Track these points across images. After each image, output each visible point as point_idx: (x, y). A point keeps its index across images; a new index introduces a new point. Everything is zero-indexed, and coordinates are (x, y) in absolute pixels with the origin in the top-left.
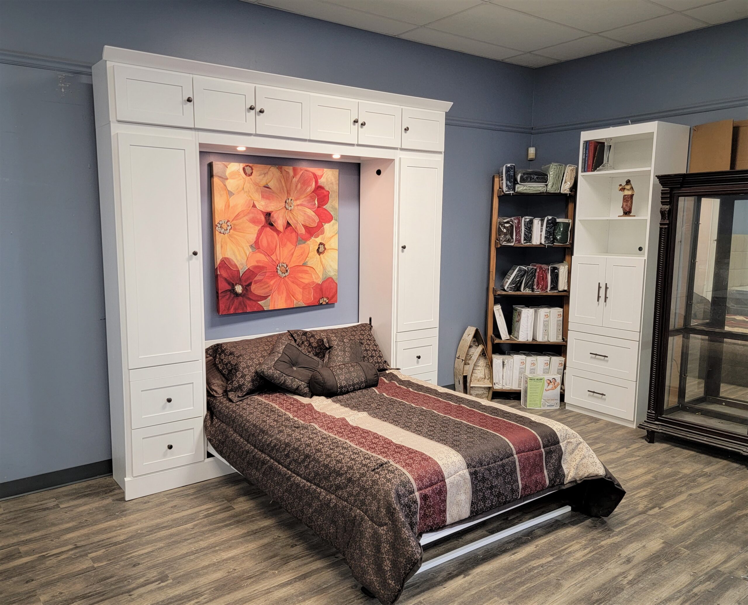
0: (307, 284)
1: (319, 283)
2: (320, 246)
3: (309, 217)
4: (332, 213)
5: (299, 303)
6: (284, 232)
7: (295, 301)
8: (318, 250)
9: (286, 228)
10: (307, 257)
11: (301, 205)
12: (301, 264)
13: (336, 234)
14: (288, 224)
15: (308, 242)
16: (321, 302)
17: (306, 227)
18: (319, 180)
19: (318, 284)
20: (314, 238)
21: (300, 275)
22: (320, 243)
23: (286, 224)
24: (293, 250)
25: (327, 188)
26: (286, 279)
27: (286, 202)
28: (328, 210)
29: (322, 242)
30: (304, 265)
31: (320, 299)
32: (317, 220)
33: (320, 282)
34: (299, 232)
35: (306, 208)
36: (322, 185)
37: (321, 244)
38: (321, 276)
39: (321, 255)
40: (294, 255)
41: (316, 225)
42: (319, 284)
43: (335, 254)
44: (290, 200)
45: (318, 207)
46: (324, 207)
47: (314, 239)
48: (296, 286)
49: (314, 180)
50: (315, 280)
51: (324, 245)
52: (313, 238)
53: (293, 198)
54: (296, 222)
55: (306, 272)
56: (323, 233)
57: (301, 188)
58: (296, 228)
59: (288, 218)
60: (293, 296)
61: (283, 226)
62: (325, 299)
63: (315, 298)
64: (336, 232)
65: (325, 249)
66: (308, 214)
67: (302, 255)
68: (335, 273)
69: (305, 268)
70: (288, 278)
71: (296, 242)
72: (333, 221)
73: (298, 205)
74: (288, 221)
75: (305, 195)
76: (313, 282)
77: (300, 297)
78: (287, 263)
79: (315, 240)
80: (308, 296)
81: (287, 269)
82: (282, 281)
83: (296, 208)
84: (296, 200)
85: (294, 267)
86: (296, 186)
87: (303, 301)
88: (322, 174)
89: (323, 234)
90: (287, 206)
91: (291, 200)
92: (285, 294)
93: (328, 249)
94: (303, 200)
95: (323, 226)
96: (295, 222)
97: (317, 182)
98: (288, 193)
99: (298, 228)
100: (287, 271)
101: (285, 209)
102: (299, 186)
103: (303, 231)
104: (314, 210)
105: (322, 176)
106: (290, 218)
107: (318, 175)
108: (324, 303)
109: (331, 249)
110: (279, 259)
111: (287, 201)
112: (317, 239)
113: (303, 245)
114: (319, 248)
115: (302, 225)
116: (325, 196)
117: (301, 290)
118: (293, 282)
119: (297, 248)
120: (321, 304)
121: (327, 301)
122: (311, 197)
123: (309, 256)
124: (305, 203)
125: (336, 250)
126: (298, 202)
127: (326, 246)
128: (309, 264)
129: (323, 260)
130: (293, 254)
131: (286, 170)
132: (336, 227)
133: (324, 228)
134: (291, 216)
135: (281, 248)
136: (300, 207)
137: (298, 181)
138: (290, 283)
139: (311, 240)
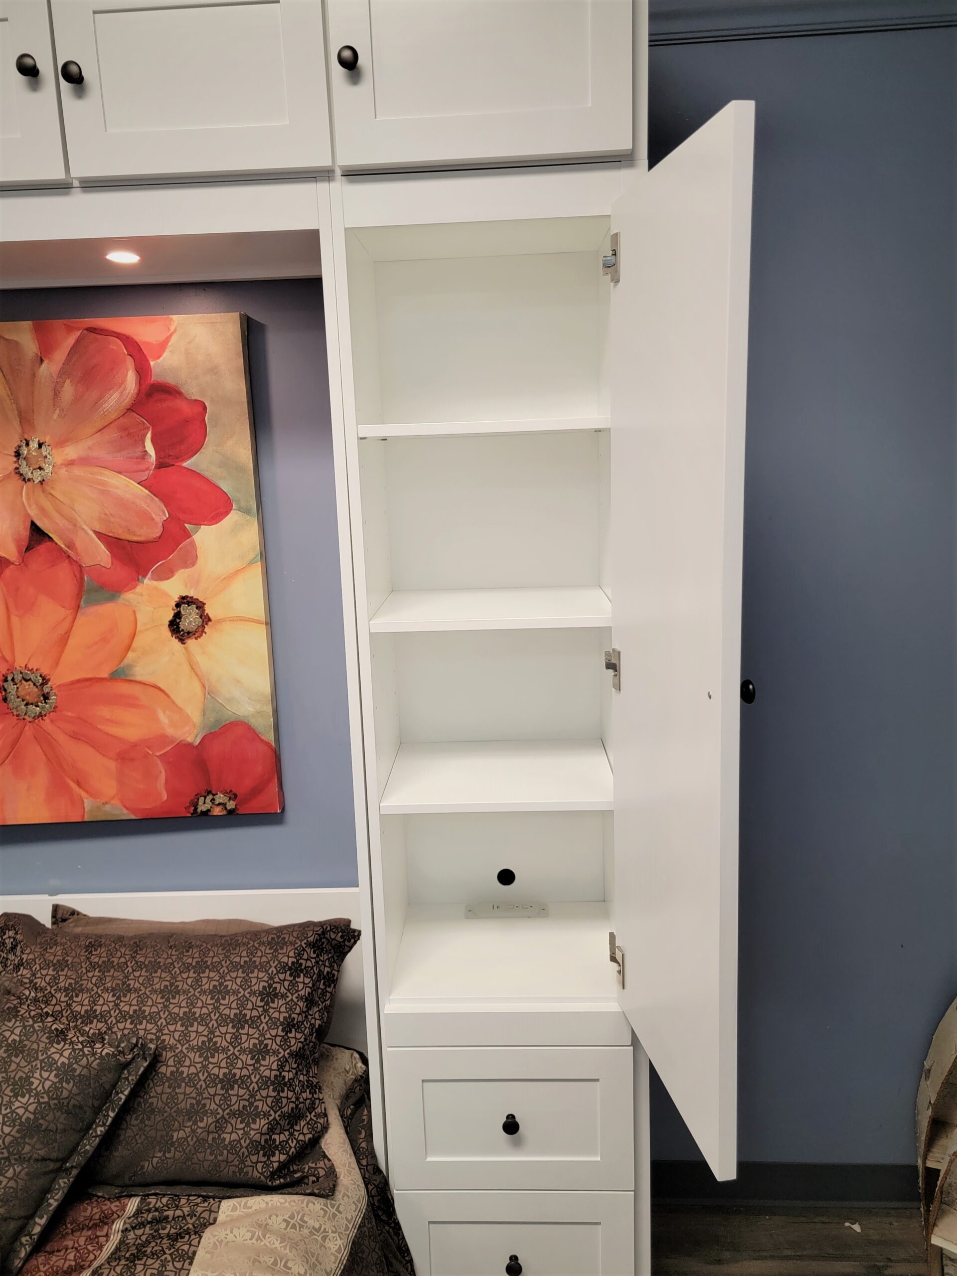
0: (134, 746)
1: (190, 739)
2: (184, 609)
3: (122, 503)
4: (225, 486)
5: (108, 808)
6: (24, 561)
7: (88, 803)
8: (174, 626)
9: (28, 549)
10: (128, 648)
11: (84, 461)
12: (105, 675)
13: (251, 563)
14: (37, 534)
15: (129, 596)
16: (202, 808)
17: (113, 542)
18: (152, 363)
19: (183, 747)
20: (153, 579)
21: (104, 712)
22: (183, 598)
23: (25, 533)
24: (66, 625)
25: (192, 391)
26: (47, 724)
27: (18, 454)
28: (207, 474)
29: (191, 593)
30: (119, 675)
31: (198, 796)
32: (159, 513)
33: (193, 737)
34: (86, 562)
35: (107, 472)
36: (170, 380)
37: (185, 601)
38: (195, 716)
39: (191, 642)
40: (71, 642)
41: (156, 532)
42: (190, 745)
43: (258, 639)
44: (34, 445)
45: (160, 465)
46: (185, 464)
47: (155, 583)
48: (91, 749)
49: (130, 363)
50: (170, 731)
51: (200, 606)
52: (146, 581)
53: (47, 439)
54: (70, 526)
55: (130, 702)
56: (190, 559)
57: (77, 399)
58: (71, 545)
59: (33, 513)
60: (78, 784)
61: (18, 542)
62: (220, 798)
63: (173, 793)
64: (252, 556)
65: (206, 619)
66: (119, 492)
67: (104, 640)
68: (258, 707)
69: (124, 688)
70: (52, 721)
71: (79, 596)
72: (233, 517)
73: (71, 463)
74: (33, 523)
75: (99, 425)
76: (163, 739)
77: (108, 786)
78: (45, 671)
79: (156, 589)
80: (141, 786)
81: (46, 689)
82: (29, 730)
83: (63, 471)
84: (61, 443)
85: (73, 683)
86: (56, 394)
87: (122, 801)
88: (162, 338)
89: (193, 564)
90: (24, 469)
91: (40, 445)
92: (42, 778)
93: (220, 621)
94: (89, 442)
95: (187, 535)
96: (62, 523)
97: (143, 370)
98: (26, 419)
99: (78, 544)
100: (46, 697)
101: (16, 481)
102: (68, 390)
103: (101, 555)
104: (144, 476)
105: (163, 345)
106: (42, 510)
107: (148, 344)
108: (217, 811)
109: (233, 620)
110: (8, 658)
111: (24, 451)
112: (165, 585)
113: (107, 608)
114: (178, 615)
115: (96, 533)
116: (187, 421)
117: (112, 765)
118: (75, 737)
119: (80, 619)
120: (206, 813)
121: (231, 805)
122: (124, 429)
123: (134, 645)
124: (101, 454)
125: (260, 622)
126: (71, 452)
127: (208, 610)
128: (141, 672)
129: (201, 661)
130: (64, 640)
131: (7, 337)
132: (251, 535)
133: (193, 544)
134: (47, 504)
135: (15, 620)
136: (77, 471)
137: (64, 373)
138: (62, 738)
139: (139, 589)
